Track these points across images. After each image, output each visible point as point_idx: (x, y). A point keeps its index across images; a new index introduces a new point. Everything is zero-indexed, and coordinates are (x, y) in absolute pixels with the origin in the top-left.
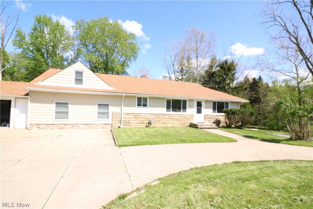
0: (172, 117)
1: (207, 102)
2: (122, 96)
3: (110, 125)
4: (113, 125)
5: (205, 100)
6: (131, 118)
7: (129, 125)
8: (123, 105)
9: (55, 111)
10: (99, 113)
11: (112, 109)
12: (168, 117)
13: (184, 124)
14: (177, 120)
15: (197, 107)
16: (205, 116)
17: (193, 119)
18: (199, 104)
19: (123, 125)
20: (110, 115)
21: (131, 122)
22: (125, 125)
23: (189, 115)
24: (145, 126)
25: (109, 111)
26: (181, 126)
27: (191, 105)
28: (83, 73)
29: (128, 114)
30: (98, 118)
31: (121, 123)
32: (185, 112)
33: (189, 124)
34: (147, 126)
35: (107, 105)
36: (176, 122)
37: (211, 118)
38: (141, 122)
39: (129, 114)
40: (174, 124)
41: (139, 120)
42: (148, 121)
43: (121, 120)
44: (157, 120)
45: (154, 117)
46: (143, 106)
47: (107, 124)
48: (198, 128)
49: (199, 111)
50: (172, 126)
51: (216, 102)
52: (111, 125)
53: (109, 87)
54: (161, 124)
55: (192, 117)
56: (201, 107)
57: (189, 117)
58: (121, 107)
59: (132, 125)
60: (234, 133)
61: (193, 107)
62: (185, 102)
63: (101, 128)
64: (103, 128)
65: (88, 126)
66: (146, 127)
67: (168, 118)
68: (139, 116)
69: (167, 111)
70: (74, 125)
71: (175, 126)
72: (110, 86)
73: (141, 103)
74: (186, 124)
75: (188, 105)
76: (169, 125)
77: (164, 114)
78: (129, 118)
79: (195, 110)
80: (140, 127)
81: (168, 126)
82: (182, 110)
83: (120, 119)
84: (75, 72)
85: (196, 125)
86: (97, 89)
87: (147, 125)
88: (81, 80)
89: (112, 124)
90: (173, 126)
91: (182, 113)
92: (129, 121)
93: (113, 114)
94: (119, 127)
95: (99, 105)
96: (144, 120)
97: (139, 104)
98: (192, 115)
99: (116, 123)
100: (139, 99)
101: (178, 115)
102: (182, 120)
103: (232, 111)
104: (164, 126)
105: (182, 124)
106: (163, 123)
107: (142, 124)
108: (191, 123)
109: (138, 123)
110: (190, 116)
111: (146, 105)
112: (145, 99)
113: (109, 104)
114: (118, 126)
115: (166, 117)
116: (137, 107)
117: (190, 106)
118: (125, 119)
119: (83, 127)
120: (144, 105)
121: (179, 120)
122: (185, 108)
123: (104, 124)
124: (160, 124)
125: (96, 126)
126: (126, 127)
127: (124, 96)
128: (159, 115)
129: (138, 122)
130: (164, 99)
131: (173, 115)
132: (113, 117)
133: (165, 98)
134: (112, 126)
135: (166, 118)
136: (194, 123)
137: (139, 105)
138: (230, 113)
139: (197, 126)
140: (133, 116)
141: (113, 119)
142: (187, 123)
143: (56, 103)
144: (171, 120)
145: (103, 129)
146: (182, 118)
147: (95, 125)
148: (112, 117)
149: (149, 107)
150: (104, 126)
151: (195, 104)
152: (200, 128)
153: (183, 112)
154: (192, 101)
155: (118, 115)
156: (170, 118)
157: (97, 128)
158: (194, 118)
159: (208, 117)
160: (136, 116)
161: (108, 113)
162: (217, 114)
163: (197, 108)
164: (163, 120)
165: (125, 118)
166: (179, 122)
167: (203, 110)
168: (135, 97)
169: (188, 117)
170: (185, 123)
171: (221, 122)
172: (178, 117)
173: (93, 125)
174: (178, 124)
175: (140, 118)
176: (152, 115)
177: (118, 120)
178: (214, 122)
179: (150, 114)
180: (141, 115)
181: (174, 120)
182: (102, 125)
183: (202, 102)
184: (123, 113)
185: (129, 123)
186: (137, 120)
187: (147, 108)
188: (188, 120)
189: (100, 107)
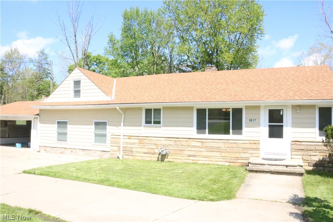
0: (208, 145)
4: (111, 153)
5: (293, 106)
6: (134, 144)
7: (132, 154)
8: (122, 124)
9: (57, 132)
10: (96, 135)
11: (110, 130)
12: (199, 144)
13: (234, 161)
14: (218, 150)
15: (269, 122)
16: (293, 143)
17: (258, 149)
19: (123, 155)
20: (108, 138)
21: (134, 150)
22: (126, 154)
23: (248, 142)
24: (157, 159)
25: (107, 132)
26: (228, 164)
27: (252, 117)
29: (130, 137)
30: (95, 142)
31: (120, 150)
32: (241, 134)
33: (248, 161)
35: (104, 124)
36: (218, 154)
38: (149, 151)
39: (132, 137)
40: (212, 159)
41: (147, 147)
44: (178, 149)
45: (173, 143)
46: (154, 123)
47: (105, 151)
49: (276, 133)
50: (207, 162)
51: (330, 108)
52: (109, 153)
54: (185, 158)
55: (254, 146)
56: (282, 122)
57: (248, 146)
59: (135, 154)
61: (258, 125)
62: (238, 112)
63: (98, 156)
64: (101, 157)
65: (85, 152)
67: (199, 147)
68: (146, 141)
69: (198, 133)
70: (72, 150)
72: (107, 96)
73: (152, 119)
74: (240, 161)
75: (247, 118)
76: (201, 161)
77: (190, 139)
78: (131, 144)
79: (265, 130)
80: (149, 159)
81: (199, 162)
82: (231, 130)
83: (120, 145)
87: (159, 157)
88: (79, 91)
90: (211, 163)
91: (231, 136)
92: (132, 148)
93: (112, 136)
95: (96, 124)
96: (154, 147)
97: (150, 120)
98: (256, 142)
99: (115, 151)
100: (148, 111)
102: (229, 151)
104: (191, 161)
105: (229, 161)
106: (189, 156)
107: (151, 155)
109: (145, 153)
111: (159, 123)
112: (157, 111)
113: (107, 122)
114: (116, 156)
115: (194, 143)
116: (144, 126)
117: (250, 120)
118: (125, 145)
121: (222, 151)
122: (238, 127)
123: (102, 151)
124: (182, 158)
125: (94, 152)
126: (128, 158)
127: (118, 108)
128: (181, 139)
129: (145, 150)
130: (191, 108)
132: (112, 141)
133: (193, 107)
135: (195, 147)
137: (148, 122)
140: (137, 141)
141: (112, 145)
142: (242, 158)
143: (59, 123)
144: (205, 150)
146: (230, 146)
147: (92, 151)
148: (110, 142)
149: (163, 126)
150: (102, 154)
151: (264, 117)
153: (233, 134)
155: (118, 138)
156: (204, 145)
157: (93, 156)
158: (261, 146)
159: (302, 147)
160: (142, 139)
161: (105, 136)
163: (270, 126)
164: (188, 149)
165: (127, 143)
166: (223, 154)
167: (287, 130)
168: (141, 109)
169: (245, 146)
170: (238, 158)
173: (90, 152)
174: (222, 160)
175: (148, 144)
176: (168, 140)
177: (117, 146)
178: (321, 159)
179: (165, 138)
180: (150, 140)
181: (212, 151)
182: (99, 152)
183: (283, 110)
184: (123, 136)
185: (131, 152)
186: (143, 148)
187: (160, 127)
188: (245, 151)
189: (98, 126)
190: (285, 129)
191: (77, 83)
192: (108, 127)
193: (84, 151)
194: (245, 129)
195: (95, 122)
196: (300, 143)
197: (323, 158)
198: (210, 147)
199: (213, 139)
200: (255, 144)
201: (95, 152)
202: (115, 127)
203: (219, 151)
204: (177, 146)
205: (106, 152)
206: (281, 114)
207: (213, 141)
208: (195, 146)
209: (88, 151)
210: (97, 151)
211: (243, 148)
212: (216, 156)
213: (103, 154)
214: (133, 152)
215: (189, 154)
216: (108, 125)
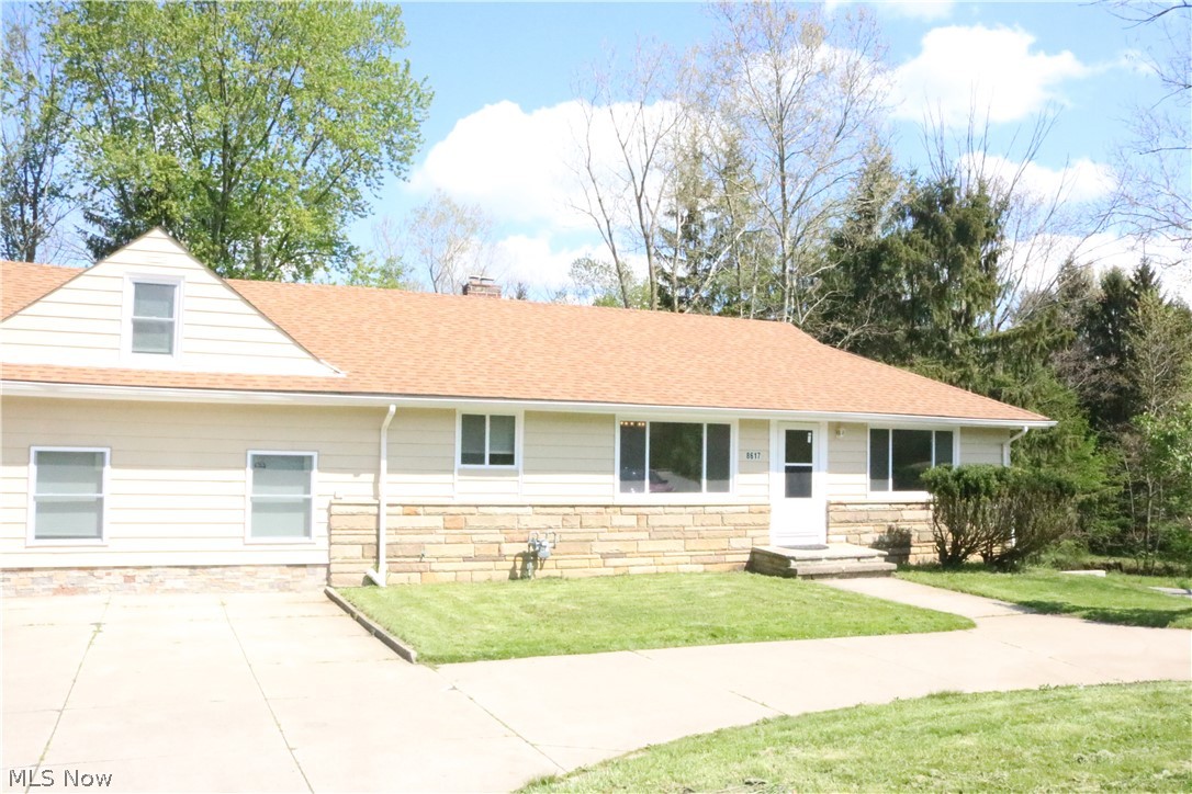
0: (654, 521)
1: (838, 433)
2: (384, 411)
3: (319, 569)
4: (333, 568)
5: (830, 424)
6: (430, 530)
7: (421, 567)
8: (384, 464)
9: (35, 498)
10: (258, 507)
11: (325, 485)
12: (632, 521)
13: (714, 559)
14: (681, 533)
15: (787, 461)
16: (832, 507)
17: (765, 526)
18: (798, 446)
19: (389, 571)
20: (319, 517)
21: (430, 551)
22: (399, 567)
23: (746, 509)
24: (508, 573)
25: (313, 495)
27: (753, 448)
28: (177, 290)
29: (411, 509)
30: (256, 532)
31: (377, 557)
32: (726, 489)
33: (747, 558)
34: (519, 572)
35: (301, 464)
36: (677, 545)
37: (863, 516)
38: (484, 550)
39: (420, 510)
40: (665, 560)
41: (475, 538)
42: (524, 548)
43: (378, 545)
44: (573, 537)
45: (555, 521)
46: (491, 462)
47: (304, 566)
48: (791, 574)
49: (798, 483)
50: (653, 569)
51: (887, 431)
52: (324, 570)
53: (312, 362)
54: (593, 562)
55: (759, 519)
56: (810, 461)
57: (747, 519)
58: (377, 471)
59: (435, 566)
60: (971, 593)
61: (765, 467)
62: (720, 433)
63: (272, 586)
64: (283, 587)
65: (202, 576)
66: (513, 577)
67: (631, 529)
68: (472, 521)
69: (625, 489)
70: (130, 572)
71: (671, 569)
72: (317, 359)
73: (484, 450)
74: (730, 558)
75: (740, 450)
76: (638, 566)
77: (606, 507)
78: (418, 531)
79: (779, 479)
80: (480, 576)
81: (633, 571)
82: (704, 481)
83: (374, 539)
84: (133, 287)
85: (785, 560)
86: (250, 378)
87: (515, 568)
88: (166, 329)
89: (328, 566)
90: (662, 569)
91: (705, 496)
92: (421, 545)
93: (335, 509)
94: (369, 581)
95: (261, 463)
96: (501, 538)
97: (477, 452)
98: (763, 508)
99: (347, 561)
100: (473, 423)
101: (685, 506)
102: (705, 534)
103: (966, 482)
104: (611, 571)
105: (706, 560)
106: (604, 556)
107: (491, 565)
108: (754, 553)
109: (466, 559)
110: (750, 512)
111: (508, 459)
112: (505, 423)
113: (310, 457)
114: (360, 578)
115: (619, 520)
116: (461, 472)
117: (750, 456)
118: (396, 538)
119: (179, 584)
120: (495, 459)
121: (689, 535)
122: (720, 472)
123: (289, 566)
124: (586, 563)
125: (250, 575)
126: (406, 582)
127: (393, 409)
128: (584, 510)
129: (469, 550)
130: (608, 419)
131: (661, 509)
132: (334, 525)
133: (613, 416)
134: (329, 573)
135: (620, 529)
136: (773, 549)
137: (472, 457)
138: (957, 491)
139: (788, 564)
140: (438, 521)
141: (334, 539)
142: (736, 551)
143: (43, 458)
144: (646, 535)
145: (281, 590)
146: (708, 522)
147: (242, 568)
148: (330, 529)
149: (527, 471)
150: (289, 577)
151: (778, 446)
152: (805, 577)
153: (710, 489)
154: (760, 426)
155: (363, 514)
156: (643, 523)
157: (250, 588)
158: (774, 518)
159: (847, 517)
160: (455, 517)
161: (305, 506)
162: (891, 495)
163: (788, 470)
164: (602, 536)
165: (398, 531)
166: (692, 544)
167: (820, 478)
168: (450, 413)
169: (740, 520)
170: (724, 551)
171: (914, 538)
172: (686, 520)
173: (228, 573)
174: (688, 559)
175: (479, 528)
176: (543, 514)
177: (363, 542)
178: (877, 539)
179: (533, 506)
180: (485, 514)
181: (665, 539)
182: (276, 569)
183: (811, 432)
184: (389, 505)
185: (418, 560)
186: (461, 543)
187: (516, 473)
188: (740, 533)
189: (266, 472)
190: (815, 476)
191: (153, 293)
192: (316, 475)
193: (198, 571)
194: (737, 478)
195: (255, 456)
196: (842, 507)
197: (880, 537)
198: (661, 526)
199: (669, 506)
200: (761, 512)
201: (256, 573)
202: (349, 477)
203: (681, 536)
204: (571, 530)
205: (310, 569)
206: (809, 441)
207: (668, 510)
208: (620, 527)
209: (220, 570)
210: (260, 569)
211: (736, 525)
212: (675, 551)
213: (293, 577)
214: (424, 559)
215: (604, 552)
216: (318, 468)
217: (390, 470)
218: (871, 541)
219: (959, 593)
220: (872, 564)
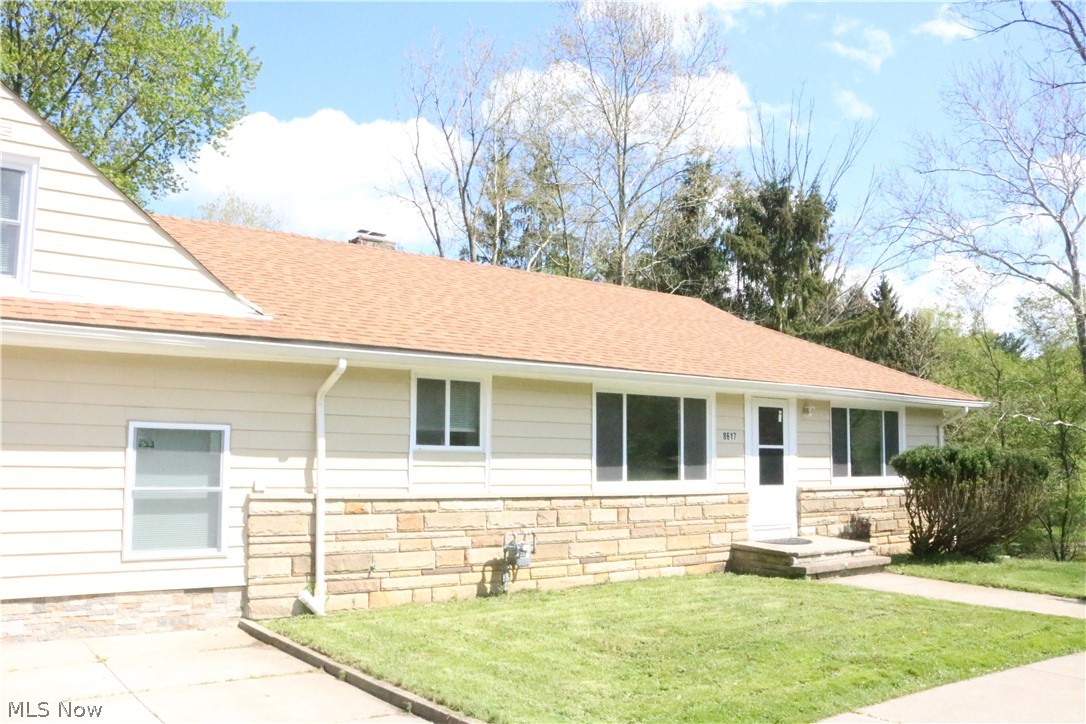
0: (635, 515)
1: (805, 411)
2: (327, 371)
3: (230, 595)
4: (252, 592)
5: (799, 400)
6: (380, 534)
7: (369, 585)
8: (321, 443)
10: (145, 506)
11: (244, 473)
12: (611, 515)
13: (695, 559)
14: (661, 530)
15: (761, 442)
16: (803, 495)
17: (742, 518)
18: (770, 425)
19: (329, 592)
20: (231, 518)
21: (381, 562)
22: (340, 586)
23: (724, 499)
24: (475, 588)
25: (224, 487)
26: (681, 571)
27: (730, 427)
28: (25, 179)
29: (357, 505)
30: (139, 542)
31: (313, 574)
32: (702, 475)
33: (726, 556)
34: (488, 586)
35: (206, 442)
36: (659, 544)
37: (829, 505)
38: (447, 559)
39: (368, 506)
40: (647, 563)
41: (437, 543)
42: (498, 554)
43: (313, 557)
44: (550, 538)
45: (528, 518)
46: (452, 443)
47: (210, 590)
48: (799, 574)
49: (771, 470)
50: (634, 575)
51: (845, 410)
52: (238, 595)
53: (224, 297)
54: (573, 570)
55: (737, 510)
56: (780, 442)
57: (726, 510)
58: (312, 452)
59: (387, 583)
60: (1007, 587)
61: (741, 450)
62: (697, 407)
63: (163, 624)
64: (180, 623)
65: (55, 613)
66: (482, 593)
67: (611, 526)
68: (432, 520)
69: (601, 477)
71: (653, 573)
72: (232, 293)
73: (443, 424)
74: (711, 557)
75: (718, 429)
76: (620, 571)
77: (585, 498)
78: (366, 535)
79: (754, 463)
80: (443, 594)
81: (615, 578)
82: (682, 467)
83: (307, 549)
85: (786, 558)
86: (140, 313)
87: (484, 580)
89: (244, 589)
90: (644, 574)
91: (682, 484)
92: (369, 555)
93: (255, 507)
94: (303, 609)
95: (148, 441)
97: (432, 428)
98: (742, 498)
99: (272, 580)
100: (430, 390)
101: (667, 497)
102: (686, 529)
103: (963, 462)
104: (589, 580)
105: (688, 560)
106: (584, 561)
107: (455, 578)
108: (734, 550)
109: (425, 572)
110: (730, 502)
111: (466, 438)
112: (468, 391)
113: (220, 434)
114: (289, 604)
115: (598, 514)
116: (418, 456)
117: (726, 436)
118: (337, 547)
119: (17, 628)
120: (458, 439)
121: (671, 531)
122: (697, 456)
123: (187, 591)
124: (564, 570)
125: (127, 607)
126: (349, 606)
127: (343, 365)
128: (561, 503)
129: (427, 559)
130: (584, 387)
131: (642, 500)
132: (253, 529)
133: (590, 386)
134: (246, 599)
135: (600, 526)
136: (753, 542)
137: (429, 436)
138: (955, 473)
139: (789, 563)
140: (390, 521)
141: (253, 550)
142: (715, 549)
144: (625, 533)
145: (177, 628)
146: (689, 515)
147: (118, 598)
148: (247, 535)
149: (496, 454)
150: (188, 609)
151: (752, 425)
152: (817, 576)
153: (688, 476)
154: (732, 401)
155: (292, 513)
156: (624, 518)
157: (129, 628)
158: (753, 509)
159: (817, 505)
160: (413, 514)
161: (211, 505)
162: (851, 481)
163: (762, 453)
164: (581, 536)
165: (339, 536)
166: (675, 542)
167: (792, 464)
168: (398, 376)
169: (720, 511)
170: (706, 549)
171: (873, 528)
172: (667, 513)
173: (96, 605)
174: (669, 561)
175: (440, 529)
176: (516, 509)
177: (292, 552)
178: (843, 530)
179: (504, 499)
180: (447, 511)
181: (647, 536)
182: (169, 597)
183: (781, 409)
184: (329, 501)
185: (366, 575)
186: (420, 550)
187: (482, 456)
188: (721, 527)
189: (155, 455)
190: (786, 459)
192: (227, 458)
193: (47, 606)
194: (714, 463)
195: (140, 431)
196: (811, 495)
197: (845, 528)
198: (642, 522)
199: (651, 496)
200: (740, 502)
201: (139, 604)
202: (273, 461)
203: (663, 533)
204: (546, 530)
205: (216, 594)
206: (780, 420)
207: (650, 501)
208: (600, 523)
209: (83, 602)
210: (146, 598)
211: (716, 518)
212: (657, 552)
213: (193, 607)
214: (373, 575)
215: (584, 555)
216: (231, 449)
217: (331, 452)
218: (837, 533)
219: (991, 588)
220: (864, 559)
